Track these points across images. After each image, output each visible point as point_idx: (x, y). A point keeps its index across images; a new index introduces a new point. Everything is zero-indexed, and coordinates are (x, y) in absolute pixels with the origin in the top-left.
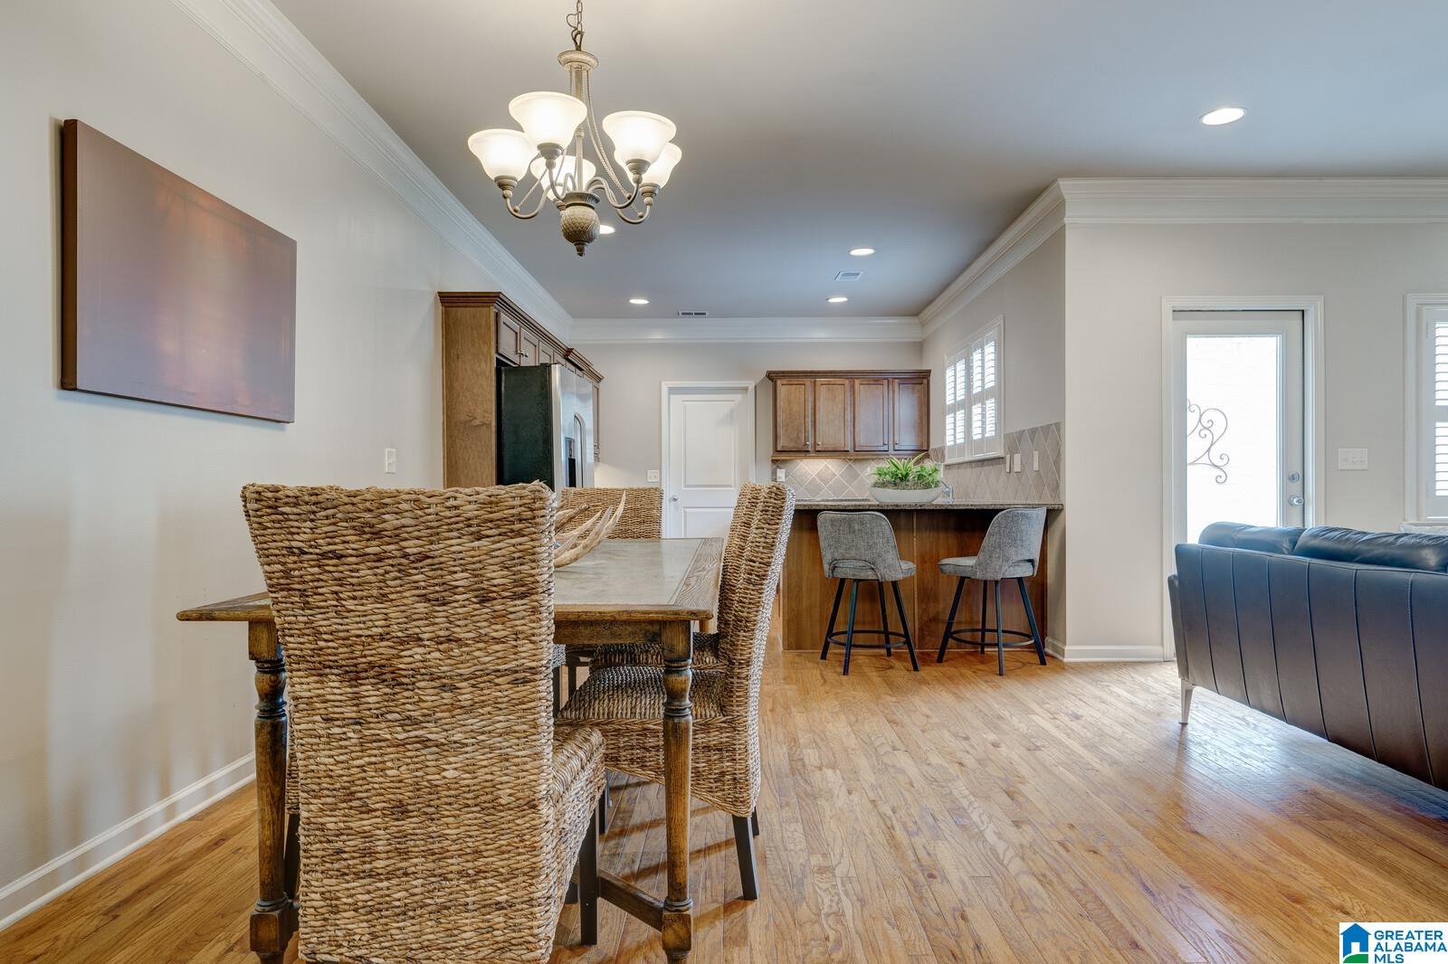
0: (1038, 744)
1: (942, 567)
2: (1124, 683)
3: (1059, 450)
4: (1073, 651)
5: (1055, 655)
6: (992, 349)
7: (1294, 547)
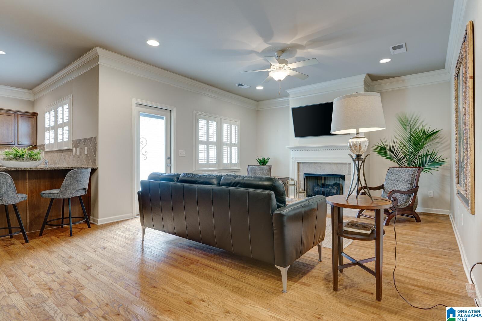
0: (89, 266)
1: (42, 195)
2: (121, 229)
3: (96, 147)
4: (101, 221)
5: (94, 223)
6: (67, 107)
7: (178, 180)
